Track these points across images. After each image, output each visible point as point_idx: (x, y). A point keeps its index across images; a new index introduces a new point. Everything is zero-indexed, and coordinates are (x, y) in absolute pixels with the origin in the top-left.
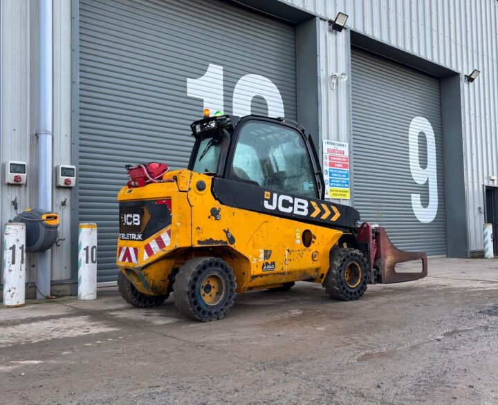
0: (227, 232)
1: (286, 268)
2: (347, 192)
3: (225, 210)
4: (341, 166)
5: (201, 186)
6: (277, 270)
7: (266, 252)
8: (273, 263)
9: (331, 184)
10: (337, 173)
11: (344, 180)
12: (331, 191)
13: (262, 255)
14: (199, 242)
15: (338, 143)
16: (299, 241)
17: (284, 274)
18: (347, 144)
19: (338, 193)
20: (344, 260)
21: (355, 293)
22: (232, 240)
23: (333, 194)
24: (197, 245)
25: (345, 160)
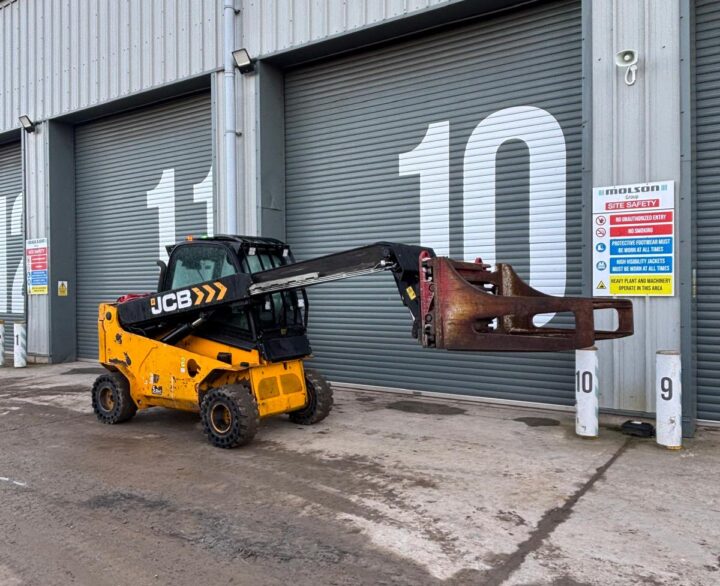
0: (126, 354)
1: (172, 396)
2: (668, 280)
3: (125, 335)
4: (650, 230)
5: (109, 317)
6: (164, 395)
7: (155, 376)
8: (160, 388)
9: (614, 269)
10: (636, 246)
11: (658, 256)
12: (613, 281)
13: (152, 379)
14: (110, 361)
15: (640, 186)
16: (184, 370)
17: (171, 400)
18: (670, 185)
19: (637, 284)
20: (210, 399)
21: (222, 441)
22: (129, 362)
23: (621, 288)
24: (108, 363)
25: (663, 217)
